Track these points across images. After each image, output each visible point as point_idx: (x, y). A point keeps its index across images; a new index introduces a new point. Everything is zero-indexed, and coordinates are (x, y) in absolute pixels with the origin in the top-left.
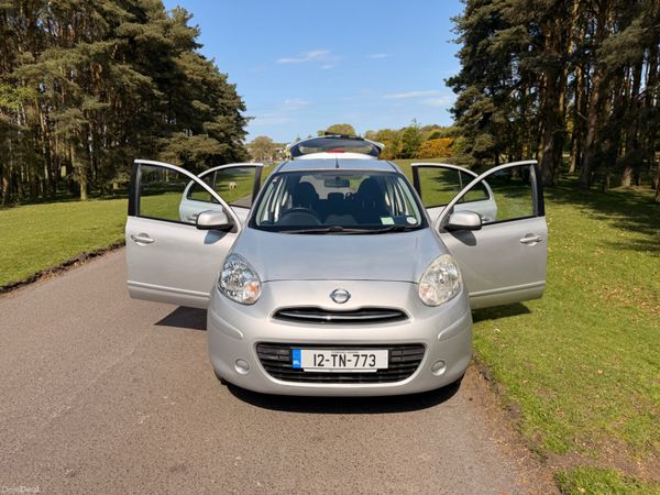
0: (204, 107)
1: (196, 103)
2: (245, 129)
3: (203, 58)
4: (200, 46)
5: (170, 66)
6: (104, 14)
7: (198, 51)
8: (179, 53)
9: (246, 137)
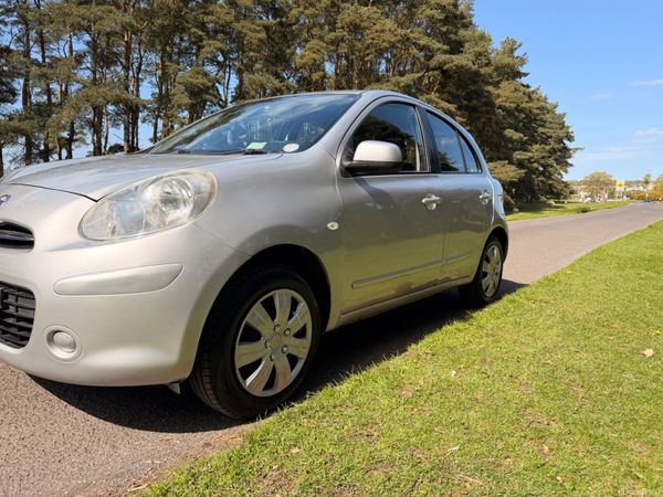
0: (517, 136)
1: (509, 133)
2: (569, 161)
3: (528, 86)
4: (526, 75)
5: (479, 94)
7: (524, 80)
8: (498, 82)
9: (569, 169)
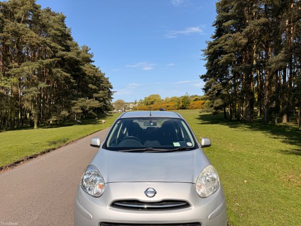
0: (94, 87)
1: (90, 86)
2: (112, 96)
3: (94, 66)
4: (93, 62)
5: (79, 70)
6: (51, 47)
7: (92, 63)
8: (84, 64)
9: (112, 100)
